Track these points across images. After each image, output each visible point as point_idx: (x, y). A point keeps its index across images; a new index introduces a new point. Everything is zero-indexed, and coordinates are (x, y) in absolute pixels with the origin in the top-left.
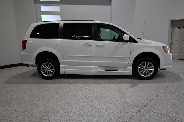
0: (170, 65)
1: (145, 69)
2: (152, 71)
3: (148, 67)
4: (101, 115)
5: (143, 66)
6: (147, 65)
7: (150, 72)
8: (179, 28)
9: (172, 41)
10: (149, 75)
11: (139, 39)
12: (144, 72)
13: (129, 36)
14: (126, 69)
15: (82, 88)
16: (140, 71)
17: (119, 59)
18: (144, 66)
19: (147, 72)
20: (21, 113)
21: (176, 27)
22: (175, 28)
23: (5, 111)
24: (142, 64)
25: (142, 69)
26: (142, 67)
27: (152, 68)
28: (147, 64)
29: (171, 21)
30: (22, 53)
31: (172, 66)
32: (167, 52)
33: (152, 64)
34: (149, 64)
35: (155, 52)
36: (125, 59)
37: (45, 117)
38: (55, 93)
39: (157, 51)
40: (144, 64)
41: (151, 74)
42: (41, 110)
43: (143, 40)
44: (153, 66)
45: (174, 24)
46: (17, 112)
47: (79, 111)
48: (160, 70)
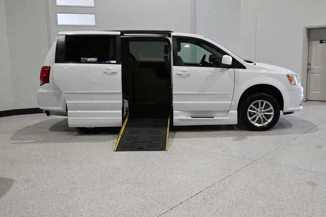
0: (300, 105)
1: (260, 112)
2: (270, 115)
3: (264, 109)
5: (255, 108)
6: (261, 107)
7: (268, 118)
8: (321, 42)
9: (309, 66)
10: (266, 123)
11: (248, 62)
12: (258, 117)
13: (231, 58)
14: (227, 114)
16: (250, 116)
17: (216, 96)
18: (258, 107)
19: (263, 118)
21: (316, 40)
22: (314, 43)
24: (254, 105)
25: (254, 114)
26: (255, 110)
27: (270, 111)
28: (262, 103)
29: (307, 29)
30: (40, 90)
31: (303, 107)
32: (295, 84)
33: (270, 105)
34: (266, 104)
35: (275, 84)
36: (225, 97)
39: (279, 83)
40: (257, 103)
41: (269, 121)
43: (255, 64)
44: (272, 108)
45: (312, 34)
48: (284, 114)
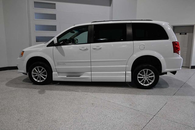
4: (115, 123)
8: (180, 34)
15: (87, 96)
20: (26, 122)
22: (176, 34)
23: (6, 120)
37: (54, 126)
38: (58, 101)
42: (47, 119)
46: (21, 121)
47: (90, 119)
